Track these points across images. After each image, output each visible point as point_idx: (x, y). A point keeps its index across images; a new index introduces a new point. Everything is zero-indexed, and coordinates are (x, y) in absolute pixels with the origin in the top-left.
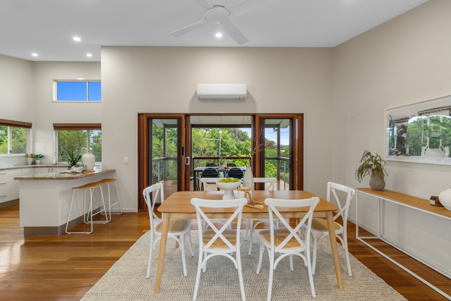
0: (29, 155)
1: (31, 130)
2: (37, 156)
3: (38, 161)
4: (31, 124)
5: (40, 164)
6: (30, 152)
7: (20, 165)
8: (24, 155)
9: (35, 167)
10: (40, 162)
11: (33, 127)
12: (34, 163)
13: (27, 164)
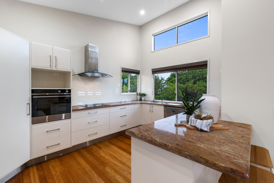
0: (138, 93)
1: (139, 75)
2: (143, 94)
3: (143, 99)
4: (139, 71)
5: (144, 100)
6: (139, 91)
7: (133, 101)
8: (135, 93)
9: (142, 103)
10: (144, 99)
11: (140, 73)
12: (141, 100)
13: (137, 100)
